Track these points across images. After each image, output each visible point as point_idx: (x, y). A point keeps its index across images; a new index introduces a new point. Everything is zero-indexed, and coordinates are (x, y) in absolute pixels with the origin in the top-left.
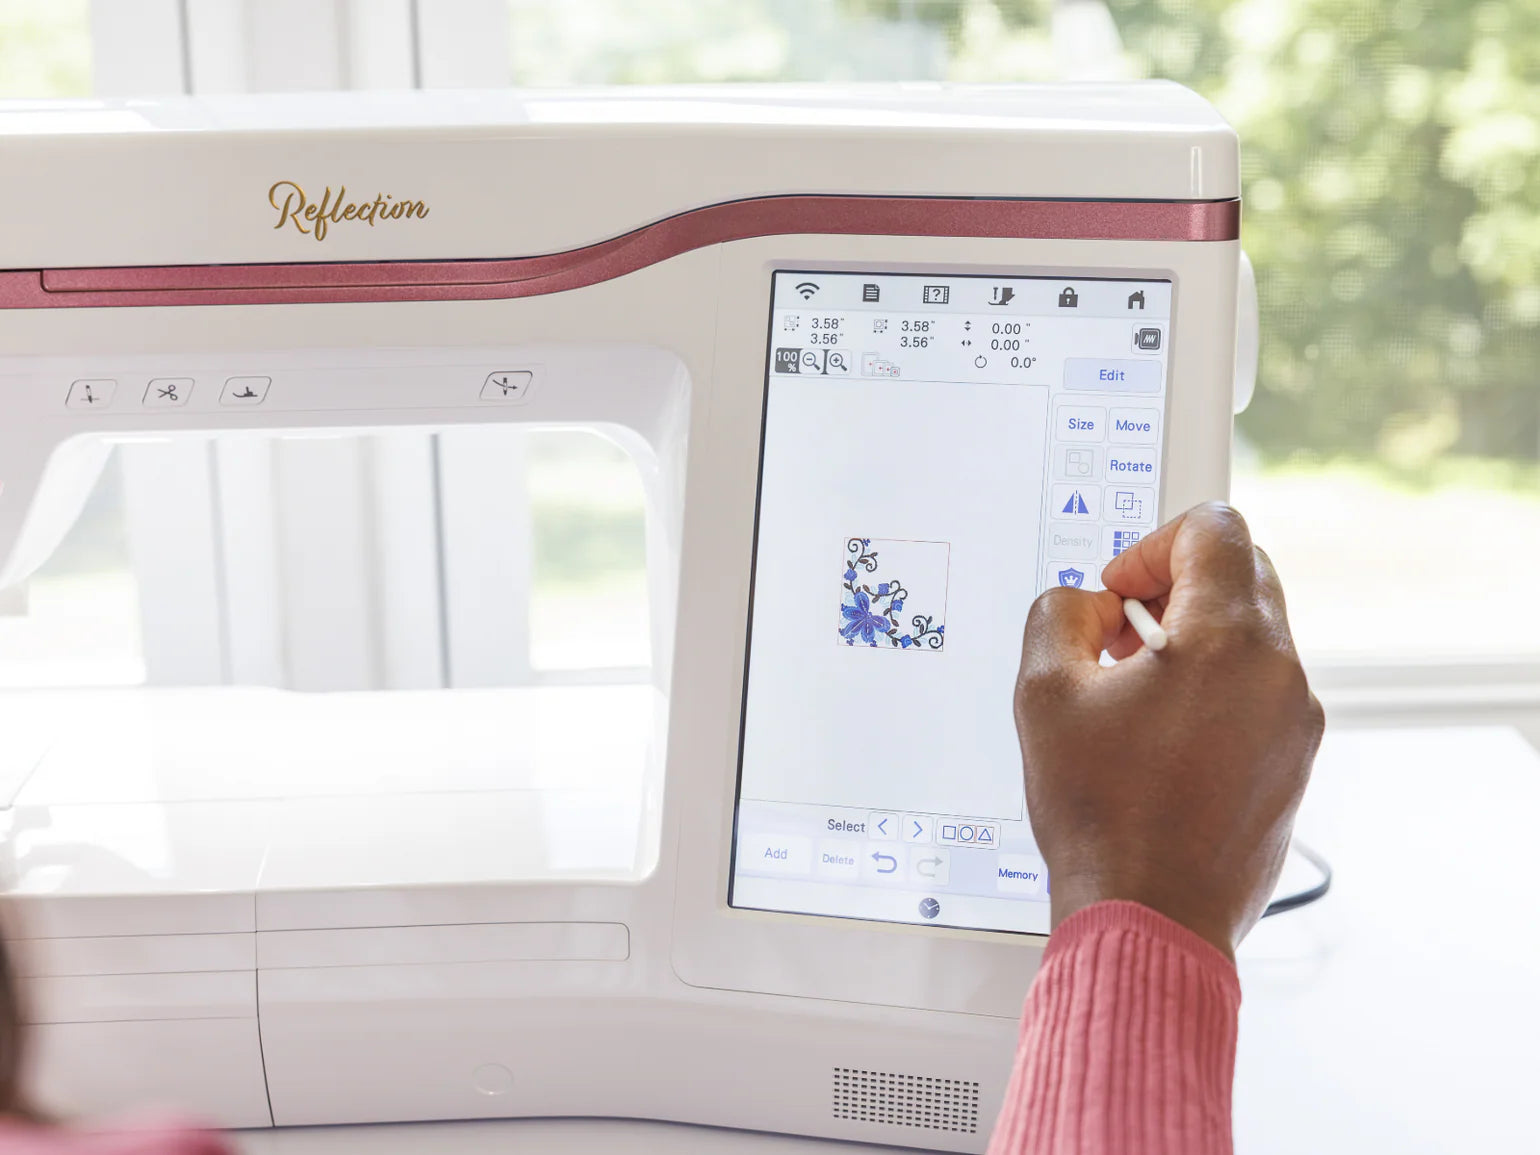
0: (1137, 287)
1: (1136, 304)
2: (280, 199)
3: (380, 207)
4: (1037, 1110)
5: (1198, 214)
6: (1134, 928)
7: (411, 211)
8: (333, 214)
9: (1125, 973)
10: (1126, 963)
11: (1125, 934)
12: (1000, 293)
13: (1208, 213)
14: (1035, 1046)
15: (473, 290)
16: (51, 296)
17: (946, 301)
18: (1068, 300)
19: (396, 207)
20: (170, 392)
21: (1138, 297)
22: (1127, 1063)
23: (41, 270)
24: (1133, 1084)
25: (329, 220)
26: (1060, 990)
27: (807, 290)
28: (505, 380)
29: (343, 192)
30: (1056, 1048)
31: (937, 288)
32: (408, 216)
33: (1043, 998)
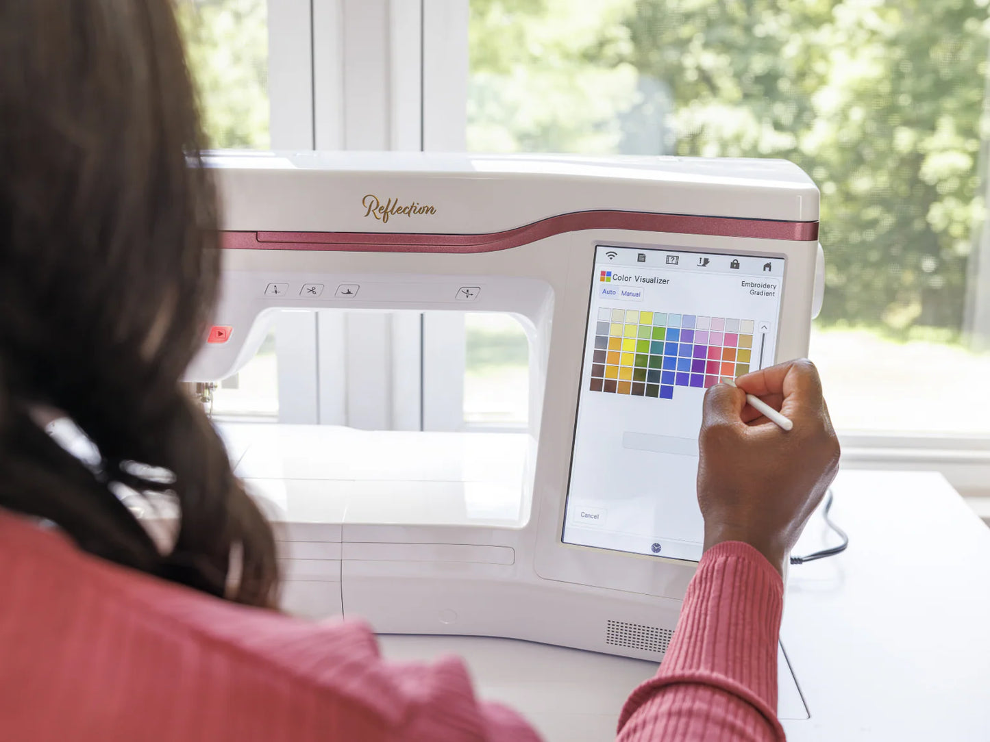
0: (768, 260)
1: (767, 269)
2: (367, 204)
3: (414, 208)
4: (693, 640)
5: (798, 227)
6: (743, 556)
7: (428, 211)
8: (391, 211)
9: (737, 579)
10: (738, 574)
11: (738, 558)
12: (702, 261)
13: (803, 227)
14: (693, 609)
15: (455, 248)
16: (260, 243)
17: (677, 264)
18: (735, 265)
19: (421, 209)
20: (313, 290)
21: (768, 265)
22: (737, 624)
23: (257, 232)
24: (739, 635)
25: (389, 213)
26: (706, 583)
27: (612, 255)
28: (468, 291)
29: (397, 200)
30: (703, 612)
31: (673, 257)
32: (426, 213)
33: (698, 586)
